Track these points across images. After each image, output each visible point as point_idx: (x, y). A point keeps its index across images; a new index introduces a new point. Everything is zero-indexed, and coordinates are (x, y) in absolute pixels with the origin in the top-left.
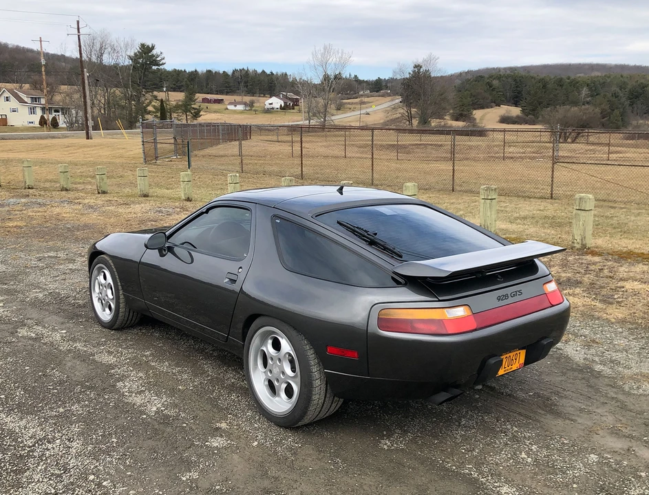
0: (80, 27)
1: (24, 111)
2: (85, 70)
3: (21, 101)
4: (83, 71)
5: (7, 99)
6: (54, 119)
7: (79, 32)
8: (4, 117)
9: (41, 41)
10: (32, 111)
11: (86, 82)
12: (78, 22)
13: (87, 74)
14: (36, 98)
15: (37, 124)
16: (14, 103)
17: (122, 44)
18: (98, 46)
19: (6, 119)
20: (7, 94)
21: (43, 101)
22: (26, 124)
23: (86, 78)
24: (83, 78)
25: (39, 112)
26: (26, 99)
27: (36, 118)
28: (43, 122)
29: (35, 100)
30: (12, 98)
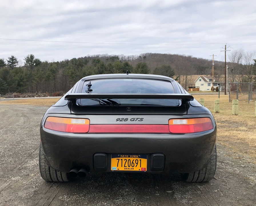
0: (226, 47)
1: (206, 84)
2: (227, 66)
3: (205, 81)
4: (226, 66)
5: (200, 80)
6: (217, 88)
7: (225, 50)
8: (198, 87)
9: (213, 56)
10: (209, 85)
11: (227, 70)
12: (226, 46)
13: (227, 67)
14: (211, 79)
15: (210, 90)
16: (203, 82)
17: (249, 54)
18: (238, 56)
19: (199, 88)
20: (200, 78)
21: (214, 81)
22: (206, 90)
23: (227, 69)
24: (226, 69)
25: (212, 85)
26: (207, 80)
27: (210, 88)
28: (213, 89)
29: (211, 80)
30: (202, 80)
